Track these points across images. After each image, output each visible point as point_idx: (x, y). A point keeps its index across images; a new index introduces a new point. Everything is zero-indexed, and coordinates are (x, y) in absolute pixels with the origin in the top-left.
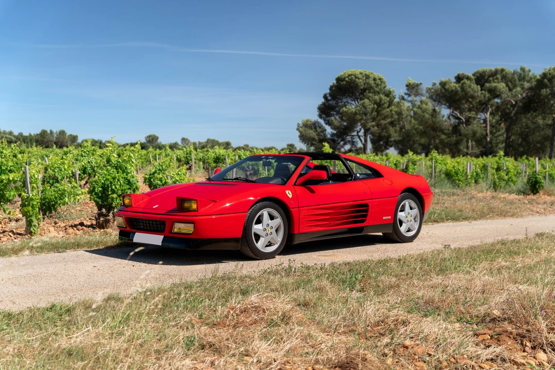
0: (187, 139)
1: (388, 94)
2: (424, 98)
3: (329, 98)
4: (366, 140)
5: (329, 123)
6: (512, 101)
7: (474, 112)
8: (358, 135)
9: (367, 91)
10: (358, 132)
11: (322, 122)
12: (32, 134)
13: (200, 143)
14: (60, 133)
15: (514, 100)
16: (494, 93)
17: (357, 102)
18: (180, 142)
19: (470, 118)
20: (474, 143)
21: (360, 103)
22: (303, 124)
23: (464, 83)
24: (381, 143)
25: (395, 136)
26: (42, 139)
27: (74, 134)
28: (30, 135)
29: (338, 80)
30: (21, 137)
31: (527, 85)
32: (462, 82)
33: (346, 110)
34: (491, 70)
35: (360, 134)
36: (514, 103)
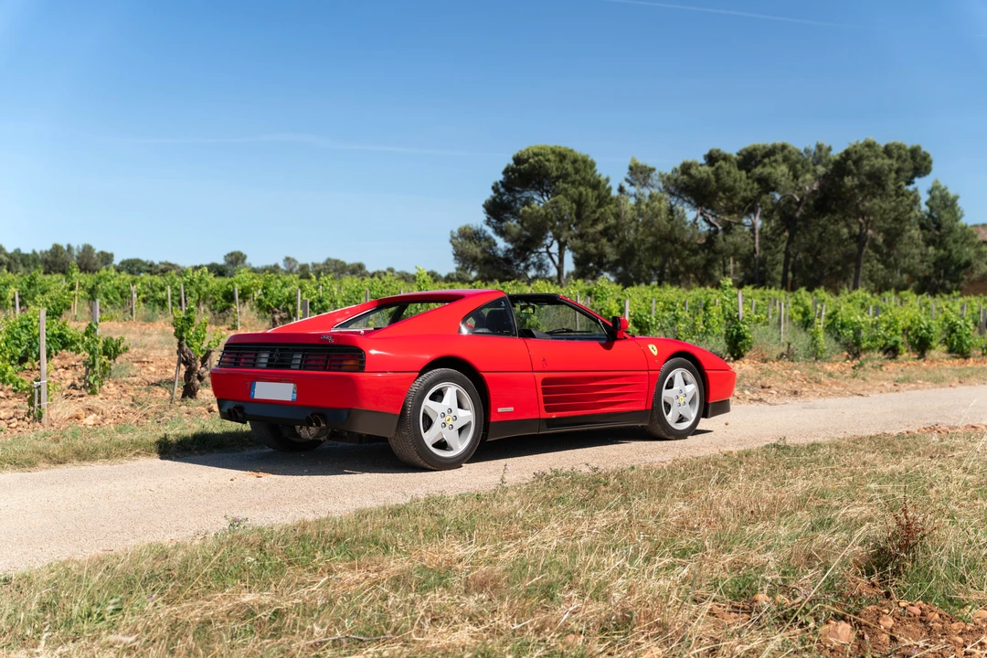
0: (294, 260)
1: (596, 185)
2: (655, 191)
3: (502, 190)
4: (561, 260)
5: (501, 233)
6: (796, 196)
7: (736, 215)
8: (548, 252)
9: (561, 180)
10: (548, 247)
11: (490, 231)
12: (38, 252)
13: (314, 265)
14: (84, 251)
15: (798, 195)
16: (766, 185)
17: (546, 198)
18: (282, 265)
19: (729, 223)
20: (738, 264)
21: (552, 199)
22: (459, 232)
23: (720, 167)
24: (591, 265)
25: (611, 254)
26: (53, 259)
27: (108, 251)
28: (34, 252)
29: (518, 160)
30: (17, 256)
31: (821, 170)
32: (717, 165)
33: (530, 210)
34: (764, 147)
35: (551, 250)
36: (798, 200)
